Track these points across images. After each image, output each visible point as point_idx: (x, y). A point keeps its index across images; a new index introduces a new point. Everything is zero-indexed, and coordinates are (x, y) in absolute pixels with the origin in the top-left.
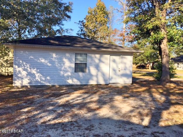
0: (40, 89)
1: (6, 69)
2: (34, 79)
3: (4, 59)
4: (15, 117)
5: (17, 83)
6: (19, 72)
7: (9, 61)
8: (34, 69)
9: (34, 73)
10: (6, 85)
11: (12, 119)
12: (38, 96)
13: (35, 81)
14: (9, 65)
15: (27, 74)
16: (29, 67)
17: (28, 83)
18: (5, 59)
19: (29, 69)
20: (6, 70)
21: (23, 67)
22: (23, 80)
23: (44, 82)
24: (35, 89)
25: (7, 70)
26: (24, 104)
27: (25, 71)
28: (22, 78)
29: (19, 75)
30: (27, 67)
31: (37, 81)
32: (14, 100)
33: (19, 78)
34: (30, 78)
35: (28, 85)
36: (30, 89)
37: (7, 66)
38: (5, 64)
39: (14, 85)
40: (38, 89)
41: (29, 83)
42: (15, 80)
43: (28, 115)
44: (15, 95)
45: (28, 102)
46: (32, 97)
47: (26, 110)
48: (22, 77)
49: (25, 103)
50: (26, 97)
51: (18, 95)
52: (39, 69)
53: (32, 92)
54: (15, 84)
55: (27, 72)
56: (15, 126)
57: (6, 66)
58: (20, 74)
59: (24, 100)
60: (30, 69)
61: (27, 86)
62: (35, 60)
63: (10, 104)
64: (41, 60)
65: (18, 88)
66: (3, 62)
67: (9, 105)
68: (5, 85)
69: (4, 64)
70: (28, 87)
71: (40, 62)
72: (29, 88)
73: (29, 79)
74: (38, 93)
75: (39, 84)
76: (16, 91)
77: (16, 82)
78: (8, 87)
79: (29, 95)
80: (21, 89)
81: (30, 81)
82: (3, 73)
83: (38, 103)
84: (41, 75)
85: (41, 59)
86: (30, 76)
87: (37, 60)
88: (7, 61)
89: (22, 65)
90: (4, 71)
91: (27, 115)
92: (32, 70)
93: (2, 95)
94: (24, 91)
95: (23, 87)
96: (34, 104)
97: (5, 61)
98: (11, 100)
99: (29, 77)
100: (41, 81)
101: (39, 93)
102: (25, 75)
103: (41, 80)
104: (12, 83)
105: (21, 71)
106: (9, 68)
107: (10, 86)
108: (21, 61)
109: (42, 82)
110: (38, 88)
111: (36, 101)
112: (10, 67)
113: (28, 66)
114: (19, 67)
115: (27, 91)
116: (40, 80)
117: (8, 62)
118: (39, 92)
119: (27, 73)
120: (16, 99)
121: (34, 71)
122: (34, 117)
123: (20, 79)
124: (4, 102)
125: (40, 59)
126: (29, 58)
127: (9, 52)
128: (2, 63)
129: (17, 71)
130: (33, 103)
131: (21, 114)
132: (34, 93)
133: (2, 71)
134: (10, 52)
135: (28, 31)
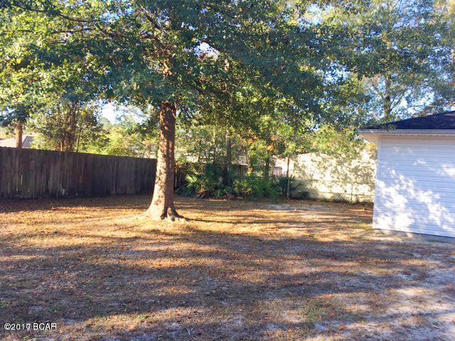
0: (440, 245)
1: (354, 187)
2: (424, 218)
3: (350, 164)
4: (388, 303)
5: (382, 223)
6: (386, 195)
7: (360, 170)
8: (426, 191)
9: (426, 202)
10: (355, 223)
11: (381, 306)
12: (438, 262)
13: (427, 222)
14: (360, 180)
15: (406, 204)
16: (413, 186)
17: (407, 225)
18: (353, 166)
19: (412, 191)
20: (354, 189)
21: (398, 185)
22: (396, 218)
23: (450, 228)
24: (427, 243)
25: (356, 189)
26: (404, 277)
27: (401, 196)
28: (394, 213)
29: (388, 205)
30: (408, 187)
31: (431, 225)
32: (380, 263)
33: (385, 210)
34: (412, 214)
35: (407, 230)
36: (412, 242)
37: (356, 182)
38: (352, 176)
39: (374, 226)
40: (434, 244)
41: (411, 226)
42: (377, 215)
43: (417, 307)
44: (379, 250)
45: (413, 275)
46: (421, 262)
47: (410, 292)
48: (393, 209)
49: (405, 273)
50: (405, 258)
51: (386, 251)
52: (439, 192)
53: (420, 250)
54: (377, 223)
55: (407, 198)
56: (391, 326)
57: (354, 180)
58: (390, 201)
59: (401, 266)
60: (416, 191)
61: (404, 234)
62: (430, 169)
63: (370, 269)
64: (446, 170)
65: (383, 234)
66: (348, 173)
67: (368, 271)
68: (352, 223)
69: (349, 176)
70: (406, 236)
71: (443, 174)
72: (410, 240)
73: (410, 215)
74: (435, 255)
75: (437, 233)
76: (380, 241)
77: (379, 219)
78: (360, 228)
79: (411, 256)
80: (390, 239)
81: (413, 221)
82: (347, 196)
83: (441, 283)
84: (444, 209)
85: (447, 168)
86: (414, 209)
87: (433, 170)
88: (356, 170)
89: (397, 181)
90: (349, 192)
91: (414, 307)
92: (421, 193)
93: (351, 245)
94: (398, 244)
95: (395, 233)
96: (429, 282)
97: (353, 169)
98: (372, 261)
99: (411, 210)
100: (442, 224)
101: (439, 255)
102: (403, 206)
103: (444, 221)
104: (370, 221)
105: (392, 195)
106: (360, 187)
107: (363, 228)
108: (393, 172)
109: (445, 227)
110: (433, 241)
111: (434, 276)
112: (361, 184)
113: (410, 184)
114: (388, 185)
115: (404, 245)
116: (439, 223)
117: (359, 173)
118: (440, 253)
119: (406, 201)
120: (383, 261)
121: (424, 197)
122: (434, 317)
123: (388, 214)
124: (357, 261)
125: (444, 166)
126: (415, 164)
127: (362, 149)
128: (346, 174)
129: (382, 194)
130: (428, 279)
131: (398, 299)
132: (425, 253)
133: (346, 191)
134: (364, 151)
135: (407, 99)
